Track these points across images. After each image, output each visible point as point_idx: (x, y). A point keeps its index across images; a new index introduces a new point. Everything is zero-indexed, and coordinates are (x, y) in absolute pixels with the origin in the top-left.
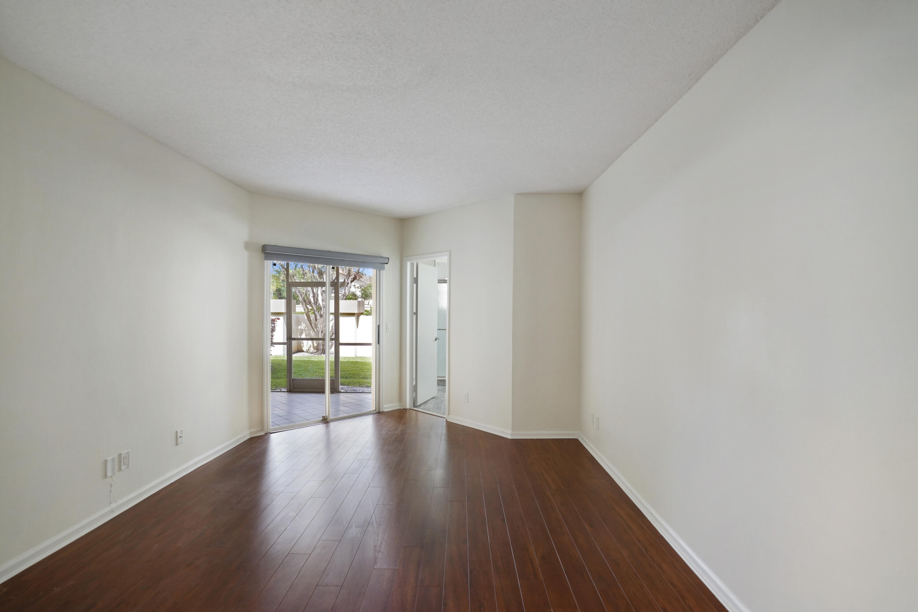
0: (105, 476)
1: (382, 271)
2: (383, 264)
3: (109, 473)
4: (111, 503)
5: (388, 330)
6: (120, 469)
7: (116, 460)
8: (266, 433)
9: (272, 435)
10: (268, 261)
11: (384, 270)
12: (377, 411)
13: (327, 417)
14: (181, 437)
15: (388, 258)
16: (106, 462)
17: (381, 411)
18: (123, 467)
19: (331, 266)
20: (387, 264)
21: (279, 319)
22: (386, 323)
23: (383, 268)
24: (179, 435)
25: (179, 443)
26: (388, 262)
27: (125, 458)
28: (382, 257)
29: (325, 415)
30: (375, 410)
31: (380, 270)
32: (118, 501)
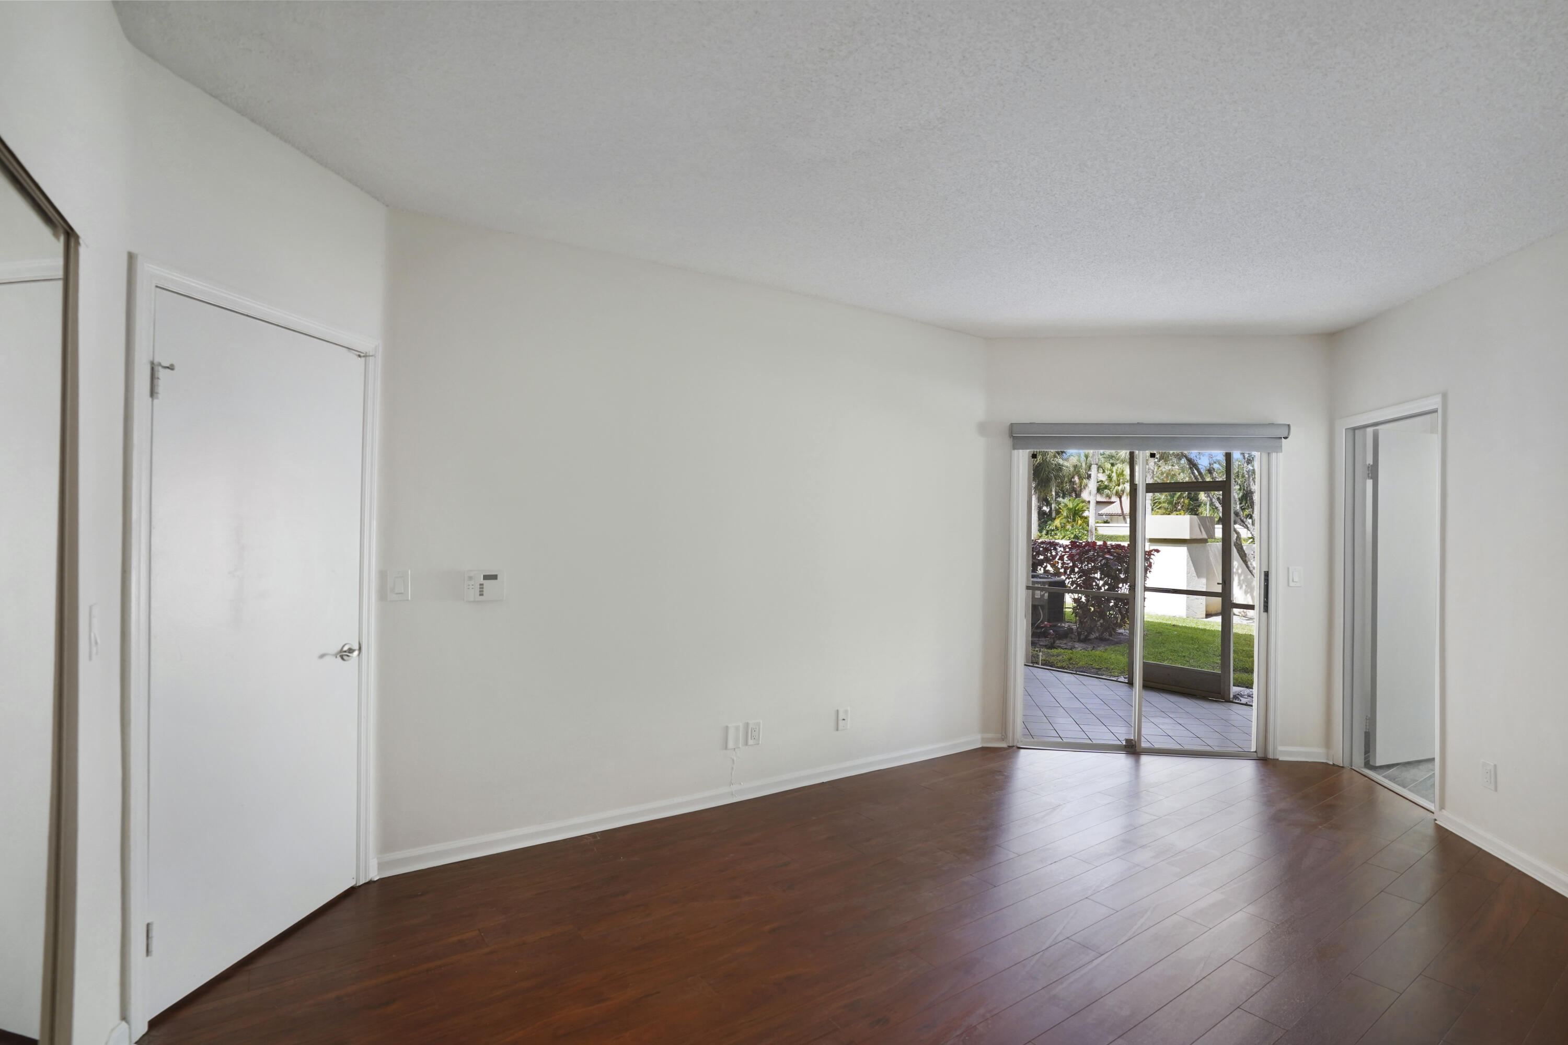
0: (726, 748)
1: (1274, 455)
2: (1278, 440)
3: (731, 745)
4: (731, 784)
5: (1291, 584)
6: (746, 743)
7: (741, 729)
8: (1011, 745)
9: (1022, 751)
10: (1021, 451)
11: (1282, 452)
12: (1261, 755)
13: (1135, 742)
14: (844, 720)
15: (1289, 426)
16: (727, 728)
17: (1271, 756)
18: (751, 742)
19: (1148, 453)
20: (1286, 438)
21: (1158, 551)
22: (1288, 568)
23: (1279, 449)
24: (841, 716)
25: (840, 727)
26: (1289, 434)
27: (753, 731)
28: (1272, 425)
29: (1132, 738)
30: (1256, 752)
31: (1269, 453)
32: (742, 783)
